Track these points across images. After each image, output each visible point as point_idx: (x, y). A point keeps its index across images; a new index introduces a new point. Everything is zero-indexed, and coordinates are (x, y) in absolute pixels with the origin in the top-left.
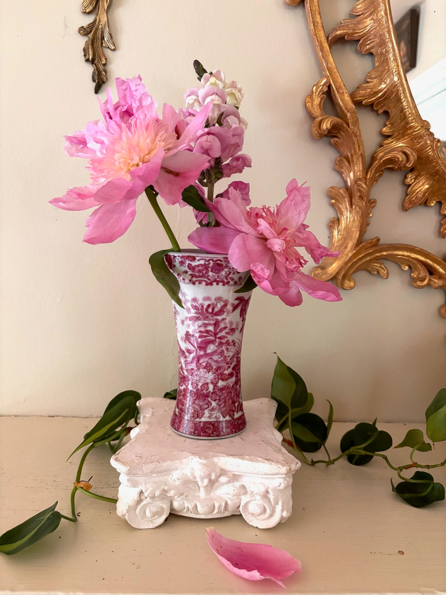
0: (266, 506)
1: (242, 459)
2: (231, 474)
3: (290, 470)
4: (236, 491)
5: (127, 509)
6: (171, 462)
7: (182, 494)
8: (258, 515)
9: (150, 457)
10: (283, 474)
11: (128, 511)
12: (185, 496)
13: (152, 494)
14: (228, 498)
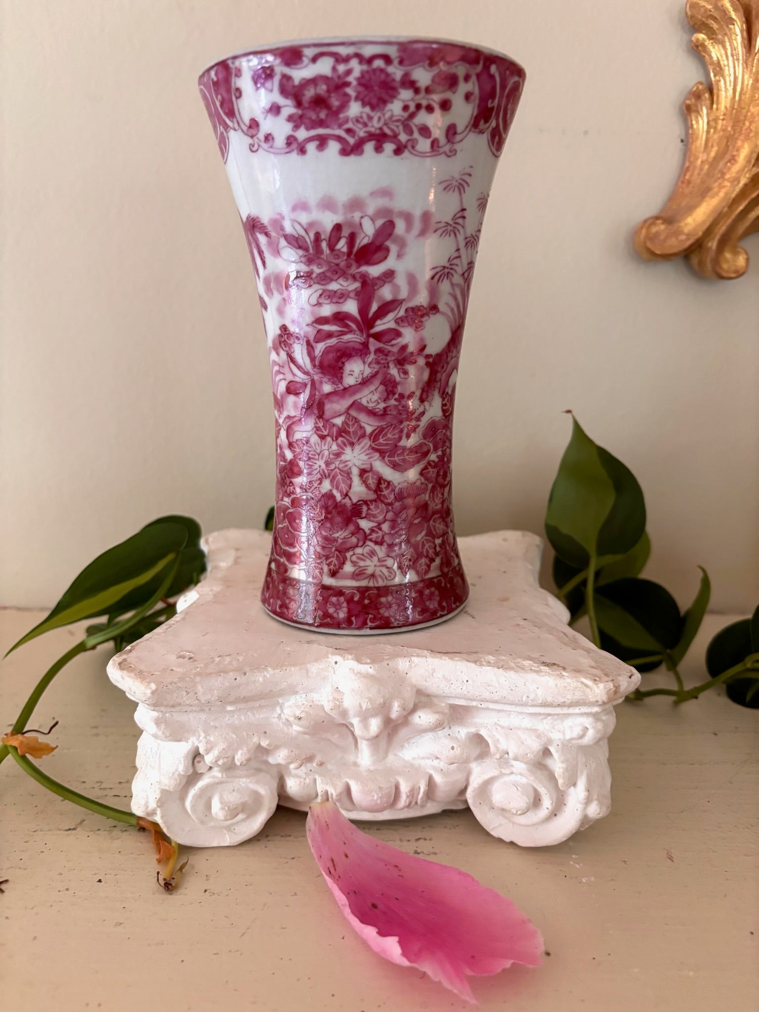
0: (542, 791)
1: (475, 662)
2: (443, 705)
3: (616, 692)
4: (457, 751)
5: (158, 797)
6: (277, 671)
7: (310, 759)
8: (519, 812)
9: (217, 659)
10: (595, 704)
11: (161, 803)
12: (317, 765)
13: (225, 760)
14: (435, 768)
